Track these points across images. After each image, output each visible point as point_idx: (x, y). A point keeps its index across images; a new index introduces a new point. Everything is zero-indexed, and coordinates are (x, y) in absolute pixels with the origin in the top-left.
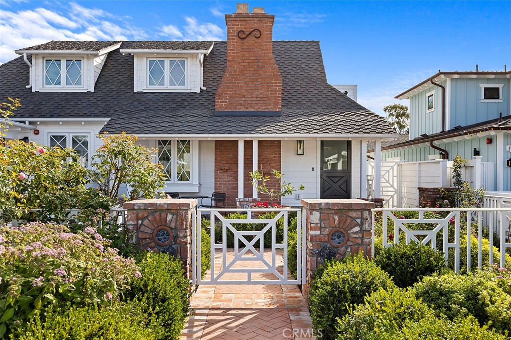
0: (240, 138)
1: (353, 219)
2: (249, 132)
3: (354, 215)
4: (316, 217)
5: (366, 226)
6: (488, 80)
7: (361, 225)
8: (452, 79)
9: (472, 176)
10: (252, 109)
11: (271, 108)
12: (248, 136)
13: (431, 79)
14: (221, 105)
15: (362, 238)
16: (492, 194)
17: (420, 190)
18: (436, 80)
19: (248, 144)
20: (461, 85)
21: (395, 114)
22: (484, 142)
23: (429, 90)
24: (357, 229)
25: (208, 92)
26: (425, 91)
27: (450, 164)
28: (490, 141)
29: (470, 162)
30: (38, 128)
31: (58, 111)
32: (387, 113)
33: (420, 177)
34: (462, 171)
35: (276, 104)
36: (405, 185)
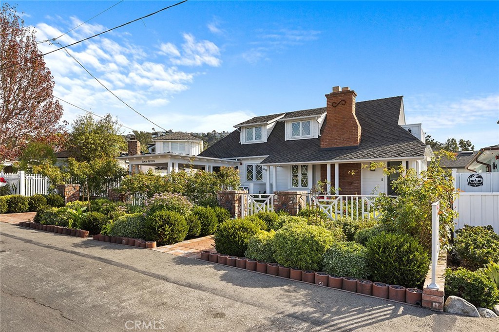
0: (328, 163)
1: (290, 198)
2: (335, 159)
3: (290, 196)
4: (276, 197)
5: (295, 201)
7: (293, 201)
10: (341, 146)
11: (352, 145)
12: (332, 162)
15: (293, 206)
24: (291, 202)
25: (321, 137)
30: (241, 162)
35: (355, 143)
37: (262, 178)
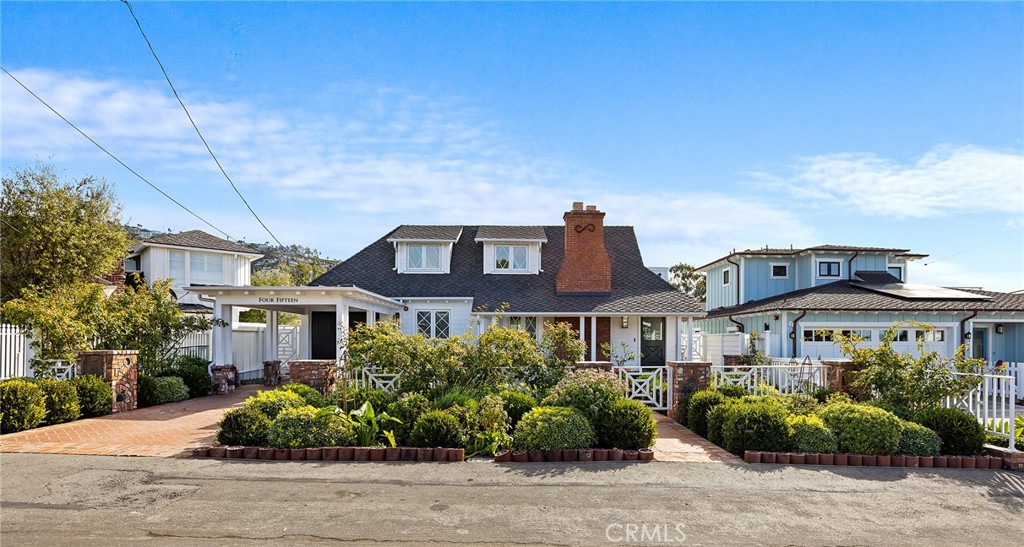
0: (582, 315)
1: (701, 372)
2: (590, 310)
3: (701, 369)
4: (680, 371)
5: (708, 376)
6: (777, 260)
7: (705, 375)
8: (746, 259)
9: (763, 346)
10: (587, 290)
11: (602, 289)
12: (588, 314)
13: (727, 258)
14: (561, 287)
15: (706, 382)
16: (778, 359)
17: (724, 356)
18: (732, 259)
19: (588, 320)
20: (754, 264)
21: (681, 275)
22: (772, 319)
23: (725, 266)
24: (702, 377)
25: (545, 274)
26: (722, 267)
27: (747, 336)
28: (777, 318)
29: (762, 336)
30: (408, 305)
31: (425, 291)
32: (673, 274)
33: (723, 346)
34: (756, 342)
35: (606, 286)
36: (709, 353)
37: (448, 335)
